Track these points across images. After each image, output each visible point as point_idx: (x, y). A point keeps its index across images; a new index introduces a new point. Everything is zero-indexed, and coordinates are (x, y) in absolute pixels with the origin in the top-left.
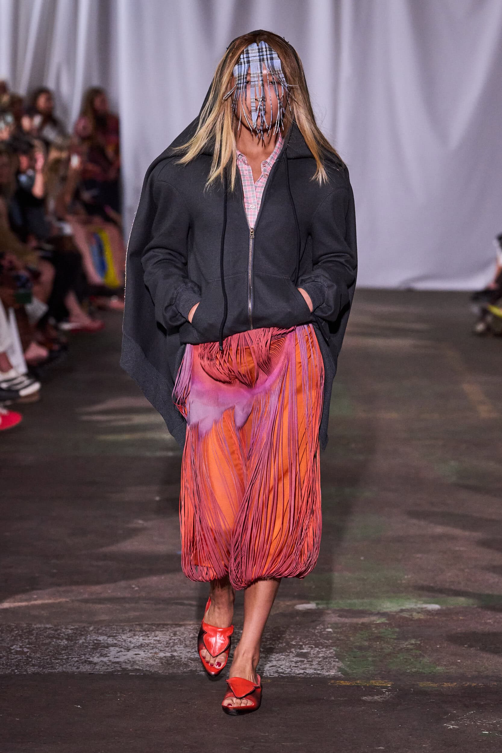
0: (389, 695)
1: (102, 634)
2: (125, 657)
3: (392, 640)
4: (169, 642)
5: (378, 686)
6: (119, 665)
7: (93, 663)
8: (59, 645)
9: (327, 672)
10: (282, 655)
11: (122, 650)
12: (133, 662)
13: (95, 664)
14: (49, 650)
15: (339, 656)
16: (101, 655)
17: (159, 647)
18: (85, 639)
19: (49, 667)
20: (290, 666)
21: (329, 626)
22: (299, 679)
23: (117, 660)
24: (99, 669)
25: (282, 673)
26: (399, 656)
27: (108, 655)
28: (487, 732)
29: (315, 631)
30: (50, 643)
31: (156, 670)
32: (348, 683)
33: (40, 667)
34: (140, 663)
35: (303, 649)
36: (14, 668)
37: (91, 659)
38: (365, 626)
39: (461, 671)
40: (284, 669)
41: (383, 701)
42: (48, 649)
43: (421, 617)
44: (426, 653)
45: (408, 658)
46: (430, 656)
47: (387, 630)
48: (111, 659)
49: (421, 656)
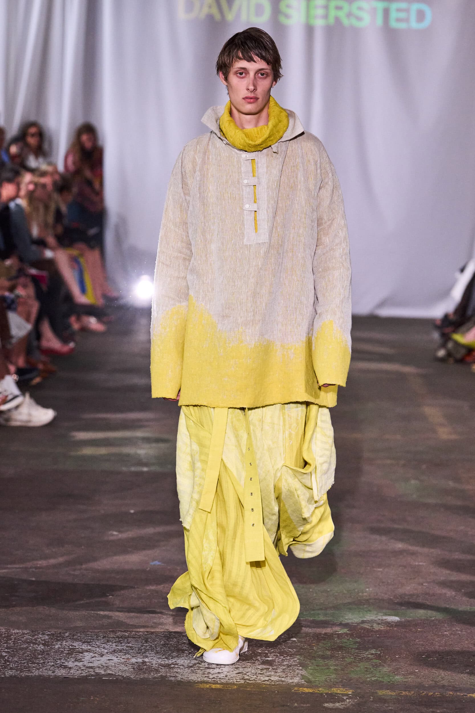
0: (349, 702)
1: (76, 640)
2: (99, 662)
3: (353, 650)
4: (141, 649)
5: (340, 694)
6: (93, 670)
7: (68, 668)
8: (36, 650)
9: (291, 679)
10: (249, 663)
11: (96, 655)
12: (106, 667)
13: (70, 668)
14: (26, 655)
15: (303, 665)
16: (76, 661)
17: (131, 653)
18: (61, 645)
19: (26, 671)
20: (256, 673)
21: (294, 635)
22: (264, 686)
23: (91, 665)
24: (74, 673)
25: (248, 679)
26: (359, 665)
27: (83, 660)
30: (27, 647)
31: (128, 675)
32: (310, 691)
33: (17, 670)
34: (113, 668)
35: (269, 657)
37: (66, 664)
38: (328, 637)
39: (419, 680)
40: (250, 675)
41: (344, 707)
42: (25, 653)
43: (381, 628)
44: (385, 663)
45: (368, 667)
46: (389, 666)
47: (348, 640)
48: (85, 663)
49: (380, 665)
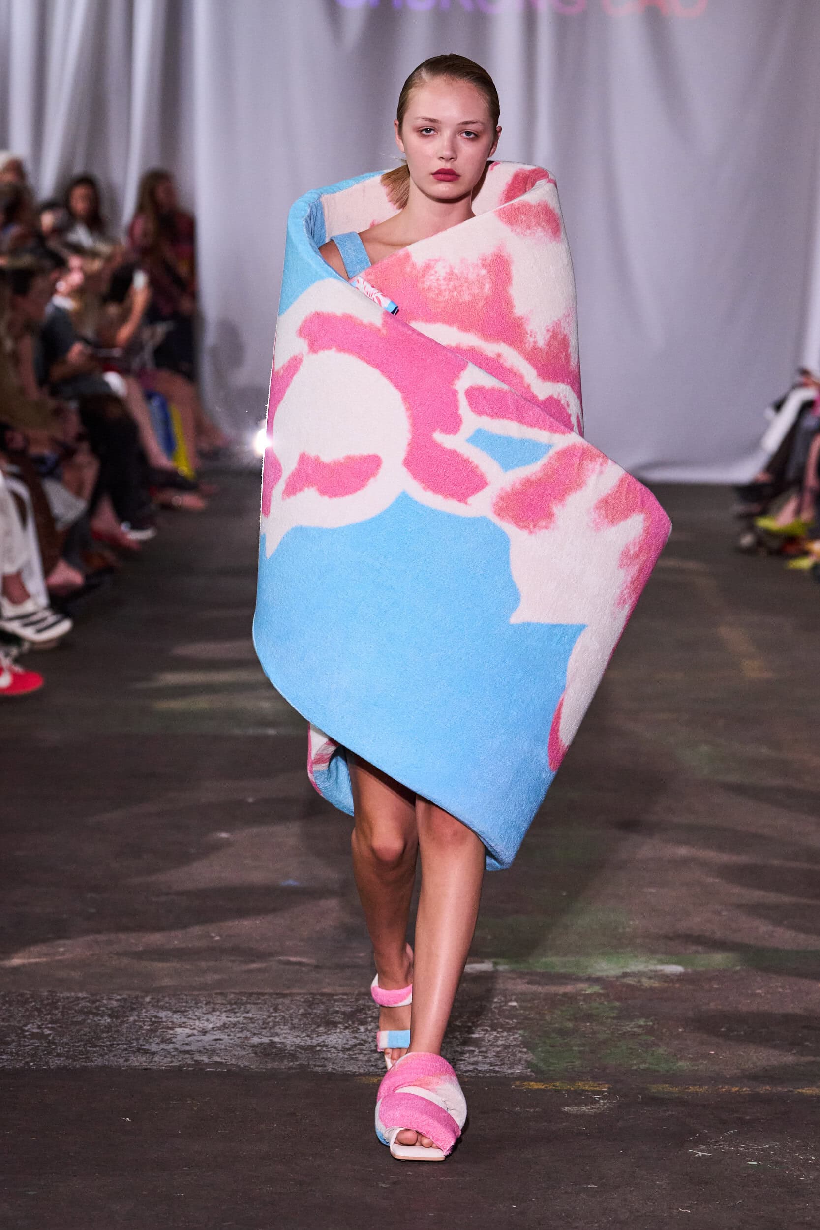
0: (604, 1104)
1: (163, 1008)
2: (200, 1044)
3: (610, 1020)
4: (267, 1021)
5: (589, 1091)
6: (190, 1056)
7: (149, 1053)
8: (98, 1025)
9: (509, 1068)
11: (195, 1032)
12: (212, 1051)
13: (154, 1054)
14: (82, 1032)
15: (528, 1045)
16: (162, 1041)
17: (252, 1028)
18: (138, 1016)
19: (83, 1058)
21: (513, 997)
22: (466, 1079)
23: (187, 1048)
24: (160, 1062)
26: (619, 1044)
27: (174, 1040)
28: (756, 1163)
29: (491, 1005)
30: (84, 1021)
31: (246, 1064)
32: (541, 1086)
33: (67, 1058)
34: (223, 1054)
35: (473, 1033)
36: (28, 1060)
37: (147, 1047)
38: (569, 999)
39: (716, 1068)
41: (596, 1113)
42: (81, 1030)
43: (654, 985)
44: (661, 1039)
45: (634, 1047)
46: (668, 1045)
47: (601, 1004)
48: (178, 1046)
49: (654, 1044)
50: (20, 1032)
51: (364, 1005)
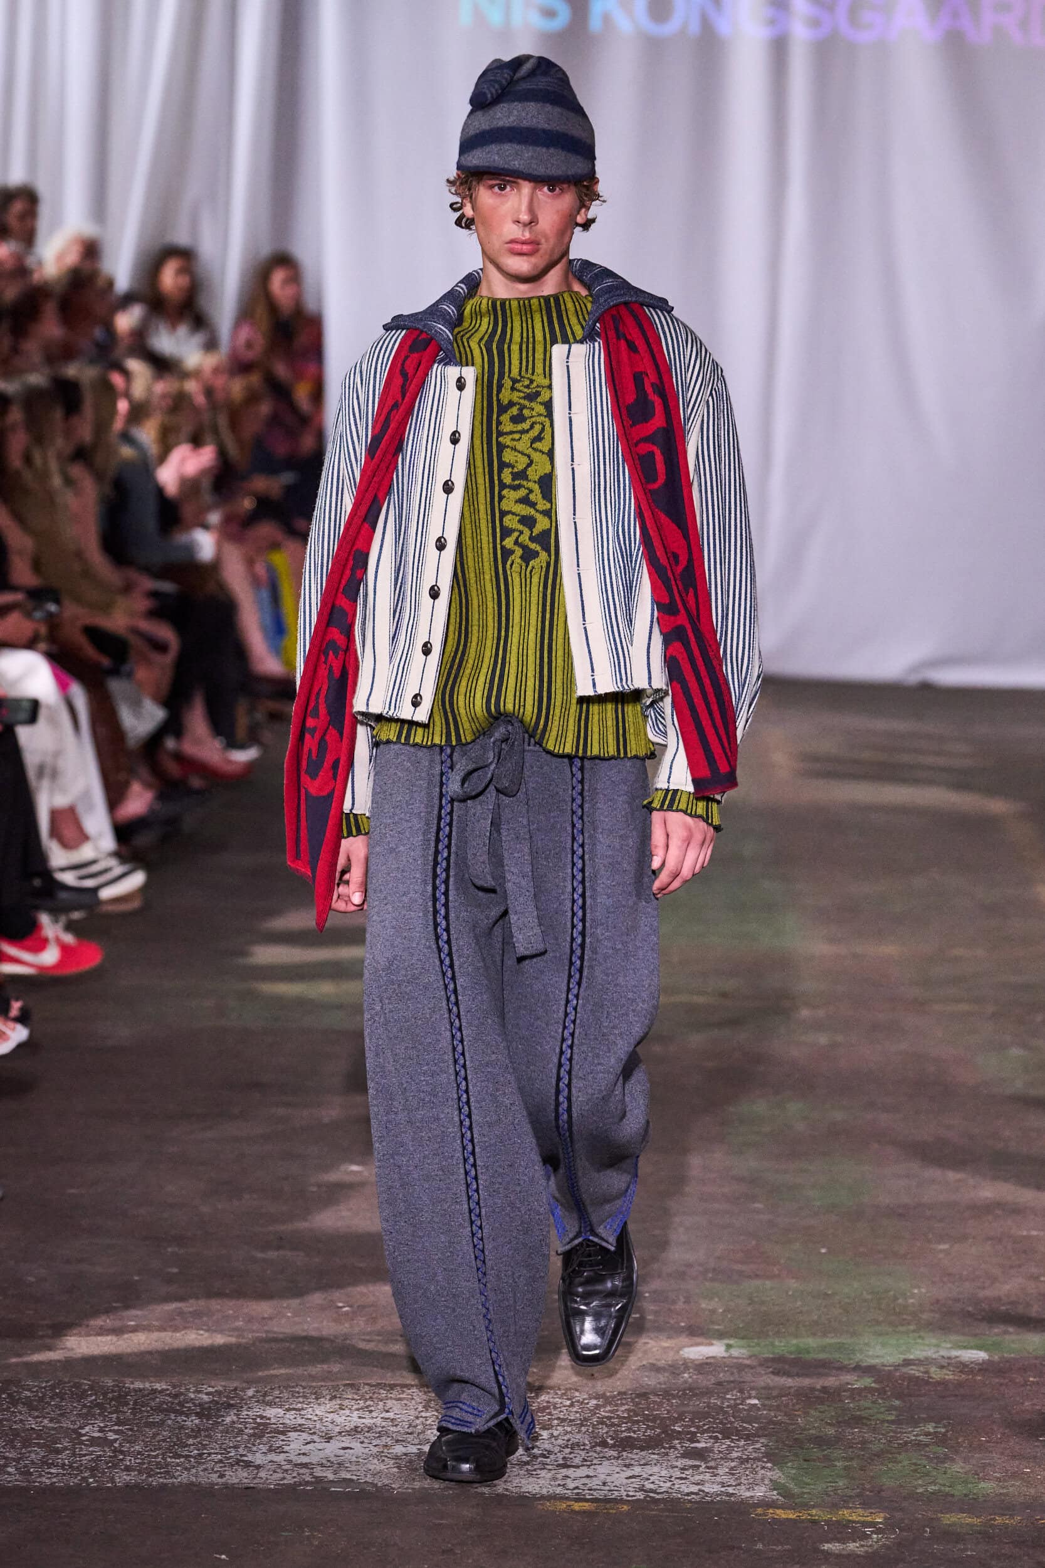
0: (878, 1540)
1: (270, 1404)
2: (322, 1454)
3: (886, 1425)
4: (414, 1424)
5: (858, 1522)
6: (308, 1471)
7: (250, 1466)
8: (182, 1427)
9: (748, 1490)
10: (654, 1454)
11: (315, 1438)
12: (339, 1464)
13: (258, 1467)
14: (160, 1437)
15: (773, 1457)
16: (270, 1450)
17: (393, 1432)
18: (237, 1415)
19: (161, 1473)
20: (671, 1477)
21: (753, 1393)
22: (689, 1505)
23: (305, 1460)
24: (267, 1479)
25: (652, 1491)
26: (900, 1457)
27: (286, 1448)
29: (723, 1403)
30: (163, 1422)
31: (386, 1482)
32: (792, 1515)
33: (140, 1472)
34: (354, 1468)
35: (698, 1442)
36: (86, 1475)
37: (250, 1458)
38: (830, 1395)
39: (1033, 1491)
40: (657, 1482)
41: (866, 1552)
42: (158, 1434)
43: (947, 1377)
44: (957, 1452)
45: (919, 1462)
46: (966, 1460)
47: (874, 1402)
48: (292, 1457)
49: (947, 1458)
50: (76, 1436)
51: (548, 1402)
